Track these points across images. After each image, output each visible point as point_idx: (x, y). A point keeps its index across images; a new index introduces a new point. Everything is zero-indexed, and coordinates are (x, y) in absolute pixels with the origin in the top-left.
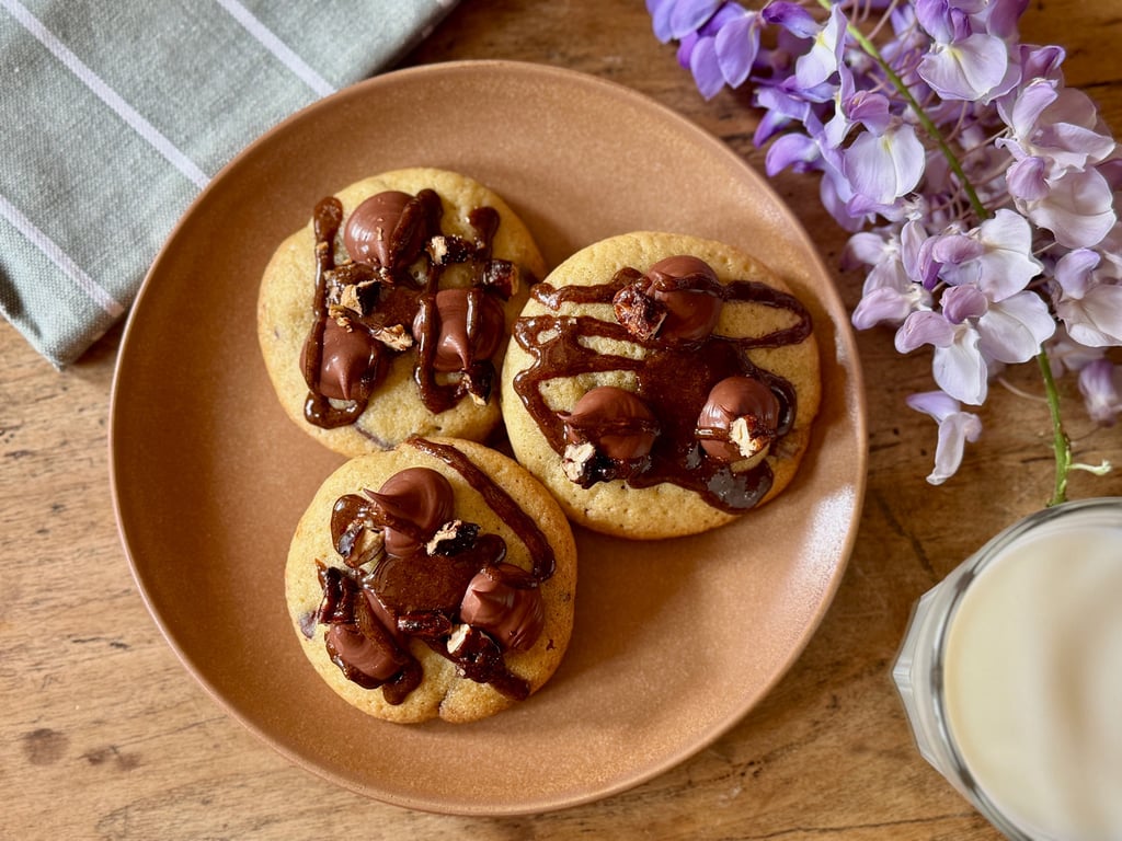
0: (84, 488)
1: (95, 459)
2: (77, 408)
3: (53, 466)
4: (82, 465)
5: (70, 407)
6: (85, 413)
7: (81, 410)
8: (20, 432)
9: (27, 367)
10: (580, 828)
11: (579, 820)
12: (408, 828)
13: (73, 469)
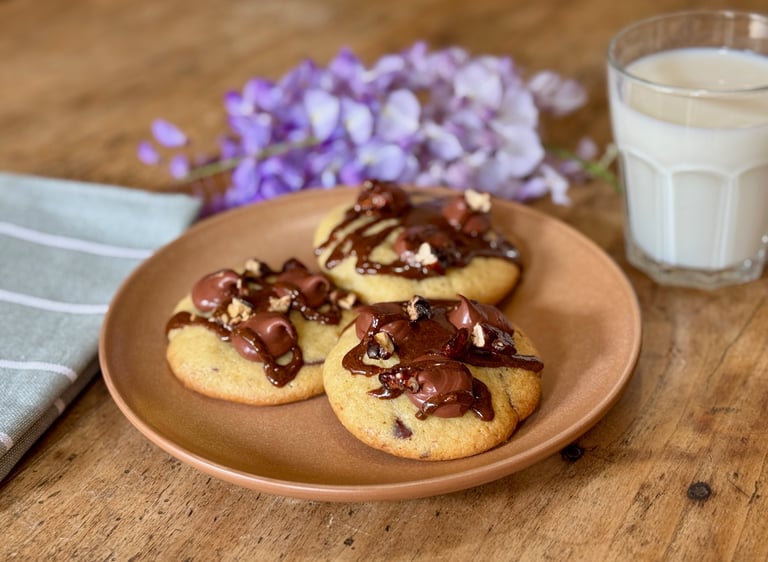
0: (191, 542)
1: (179, 528)
2: (137, 519)
3: (158, 550)
4: (175, 536)
5: (133, 523)
6: (145, 518)
7: (141, 519)
8: (116, 555)
9: (82, 529)
10: (650, 430)
11: (645, 428)
12: (581, 502)
13: (173, 541)
